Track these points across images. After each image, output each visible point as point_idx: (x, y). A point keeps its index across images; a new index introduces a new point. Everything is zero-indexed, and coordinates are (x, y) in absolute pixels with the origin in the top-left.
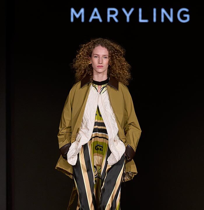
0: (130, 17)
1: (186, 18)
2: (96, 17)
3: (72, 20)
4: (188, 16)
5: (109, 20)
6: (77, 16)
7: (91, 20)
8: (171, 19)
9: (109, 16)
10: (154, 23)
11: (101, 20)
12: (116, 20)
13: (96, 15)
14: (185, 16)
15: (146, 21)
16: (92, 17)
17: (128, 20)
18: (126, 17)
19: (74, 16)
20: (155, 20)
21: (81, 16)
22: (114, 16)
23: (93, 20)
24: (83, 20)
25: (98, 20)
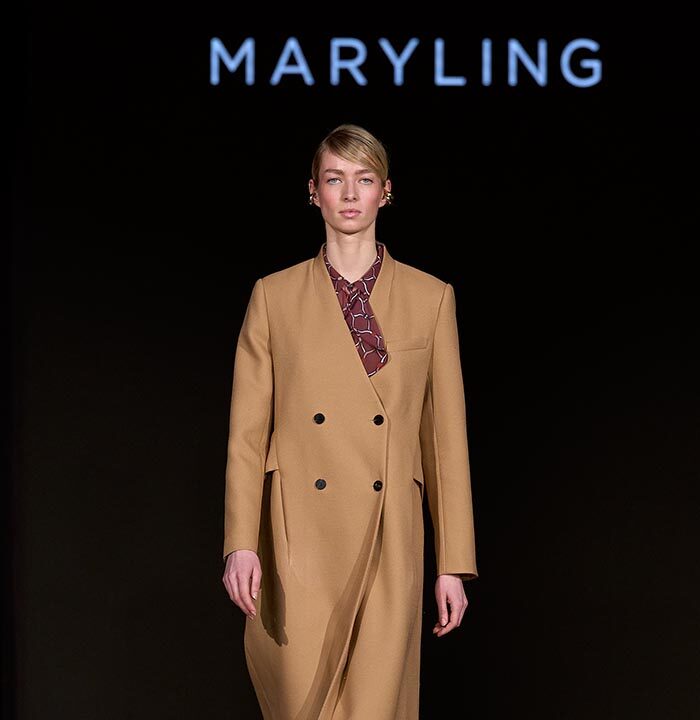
0: (407, 67)
1: (588, 73)
2: (292, 70)
3: (215, 78)
4: (595, 65)
5: (335, 78)
6: (232, 65)
7: (276, 79)
8: (540, 76)
9: (336, 64)
10: (485, 87)
11: (309, 80)
12: (360, 79)
13: (292, 62)
14: (587, 64)
15: (459, 81)
16: (282, 68)
17: (399, 78)
18: (391, 68)
19: (222, 66)
20: (487, 77)
21: (243, 65)
22: (352, 65)
23: (285, 77)
24: (250, 78)
25: (299, 77)
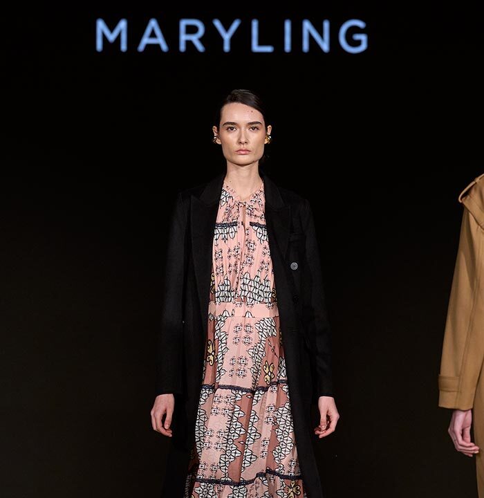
0: (233, 40)
1: (358, 43)
2: (153, 41)
3: (99, 46)
4: (363, 38)
5: (182, 48)
6: (112, 37)
7: (141, 48)
8: (325, 47)
9: (183, 37)
10: (287, 53)
11: (164, 47)
12: (200, 48)
13: (153, 36)
14: (357, 37)
15: (269, 49)
16: (146, 40)
17: (227, 48)
18: (221, 40)
19: (105, 38)
20: (288, 48)
21: (118, 38)
22: (195, 38)
23: (148, 46)
24: (124, 47)
25: (158, 46)
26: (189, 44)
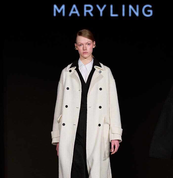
1: (149, 13)
2: (74, 12)
3: (55, 15)
4: (151, 11)
5: (85, 14)
6: (59, 11)
7: (70, 15)
8: (137, 14)
9: (85, 11)
10: (123, 17)
11: (78, 15)
12: (92, 15)
13: (74, 10)
14: (149, 11)
15: (116, 15)
16: (72, 12)
17: (101, 14)
18: (99, 12)
19: (57, 11)
20: (123, 14)
21: (62, 11)
22: (90, 11)
23: (72, 14)
24: (64, 14)
25: (76, 14)
26: (88, 13)
